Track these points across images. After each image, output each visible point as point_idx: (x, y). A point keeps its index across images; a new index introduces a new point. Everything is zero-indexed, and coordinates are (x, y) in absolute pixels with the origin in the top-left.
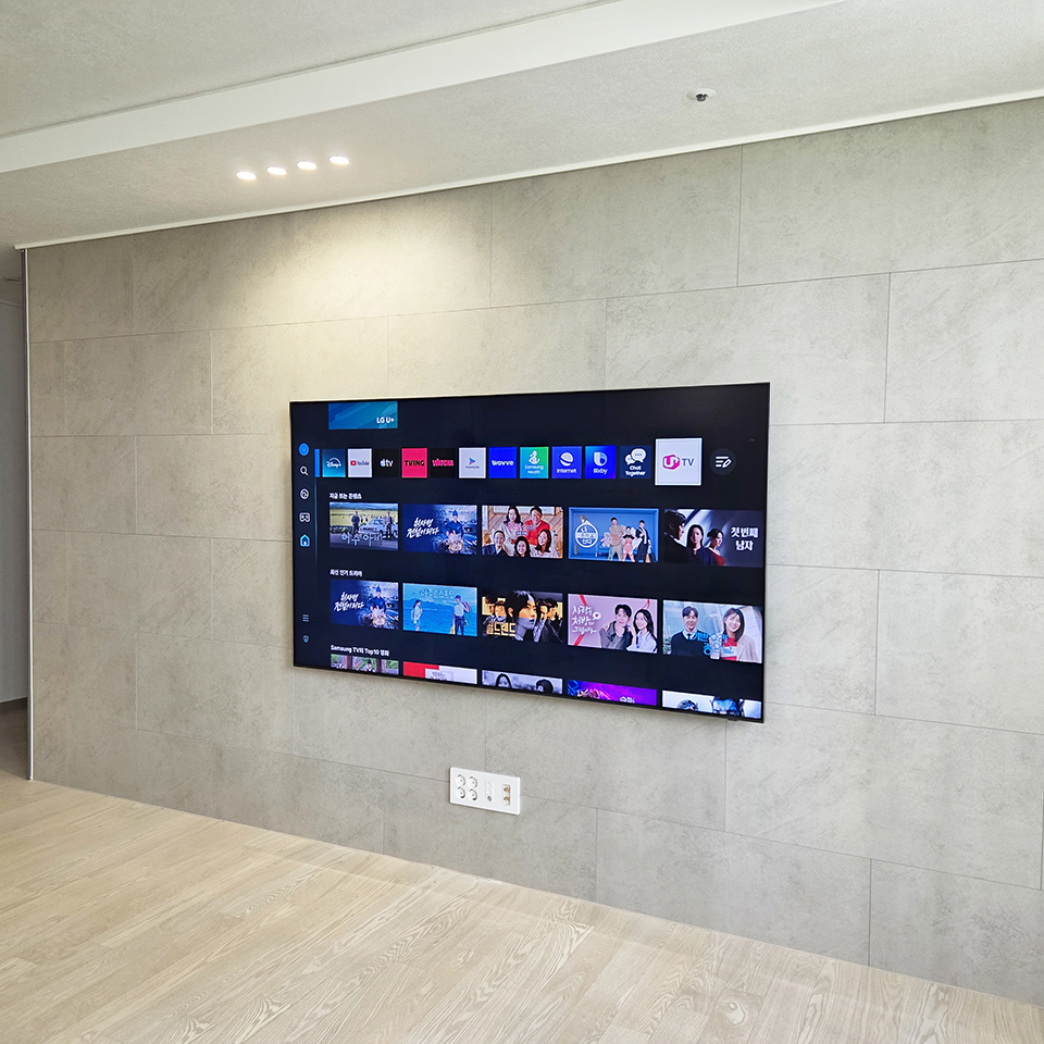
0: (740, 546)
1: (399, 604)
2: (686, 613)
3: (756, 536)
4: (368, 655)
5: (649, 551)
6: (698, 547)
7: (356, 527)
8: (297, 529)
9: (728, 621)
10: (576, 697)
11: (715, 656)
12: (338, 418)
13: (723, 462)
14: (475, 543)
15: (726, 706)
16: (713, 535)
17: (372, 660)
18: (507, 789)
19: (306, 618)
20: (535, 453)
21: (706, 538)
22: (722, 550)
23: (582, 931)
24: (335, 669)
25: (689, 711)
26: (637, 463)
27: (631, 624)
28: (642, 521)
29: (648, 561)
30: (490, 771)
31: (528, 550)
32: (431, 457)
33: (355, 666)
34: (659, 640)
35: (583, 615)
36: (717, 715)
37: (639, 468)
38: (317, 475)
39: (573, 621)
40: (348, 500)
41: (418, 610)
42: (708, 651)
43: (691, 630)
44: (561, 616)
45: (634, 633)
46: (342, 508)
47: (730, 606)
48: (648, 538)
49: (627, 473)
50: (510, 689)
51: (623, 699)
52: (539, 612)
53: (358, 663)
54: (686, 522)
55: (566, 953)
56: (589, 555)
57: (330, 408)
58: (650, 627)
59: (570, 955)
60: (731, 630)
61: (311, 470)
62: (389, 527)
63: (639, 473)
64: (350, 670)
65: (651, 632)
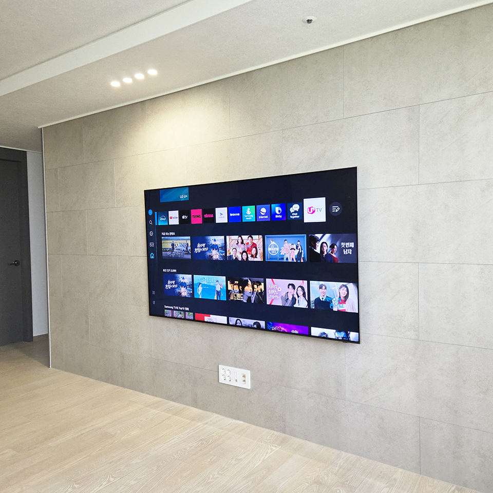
0: (345, 252)
1: (192, 285)
2: (321, 287)
3: (353, 247)
4: (180, 310)
5: (303, 256)
6: (326, 253)
7: (173, 248)
8: (149, 250)
9: (341, 291)
10: (271, 331)
11: (335, 309)
12: (164, 196)
13: (336, 209)
14: (224, 254)
15: (341, 335)
16: (332, 247)
17: (182, 312)
18: (244, 376)
19: (154, 293)
20: (249, 209)
21: (329, 249)
22: (337, 254)
23: (274, 448)
24: (166, 317)
25: (324, 338)
26: (295, 212)
27: (295, 293)
28: (299, 241)
29: (302, 261)
30: (236, 367)
31: (247, 257)
32: (204, 213)
33: (175, 316)
34: (309, 301)
35: (273, 289)
36: (337, 340)
37: (297, 214)
38: (156, 224)
39: (268, 292)
40: (169, 236)
41: (200, 288)
42: (332, 307)
43: (324, 296)
44: (263, 290)
45: (297, 298)
46: (167, 240)
47: (342, 283)
48: (302, 250)
49: (291, 217)
50: (242, 327)
51: (293, 331)
52: (253, 288)
53: (176, 314)
54: (319, 241)
55: (262, 459)
56: (274, 259)
57: (161, 192)
58: (304, 294)
59: (264, 460)
60: (343, 295)
61: (154, 222)
62: (187, 248)
63: (296, 216)
64: (173, 317)
65: (305, 297)
